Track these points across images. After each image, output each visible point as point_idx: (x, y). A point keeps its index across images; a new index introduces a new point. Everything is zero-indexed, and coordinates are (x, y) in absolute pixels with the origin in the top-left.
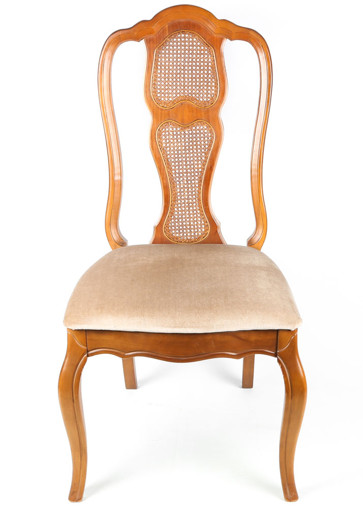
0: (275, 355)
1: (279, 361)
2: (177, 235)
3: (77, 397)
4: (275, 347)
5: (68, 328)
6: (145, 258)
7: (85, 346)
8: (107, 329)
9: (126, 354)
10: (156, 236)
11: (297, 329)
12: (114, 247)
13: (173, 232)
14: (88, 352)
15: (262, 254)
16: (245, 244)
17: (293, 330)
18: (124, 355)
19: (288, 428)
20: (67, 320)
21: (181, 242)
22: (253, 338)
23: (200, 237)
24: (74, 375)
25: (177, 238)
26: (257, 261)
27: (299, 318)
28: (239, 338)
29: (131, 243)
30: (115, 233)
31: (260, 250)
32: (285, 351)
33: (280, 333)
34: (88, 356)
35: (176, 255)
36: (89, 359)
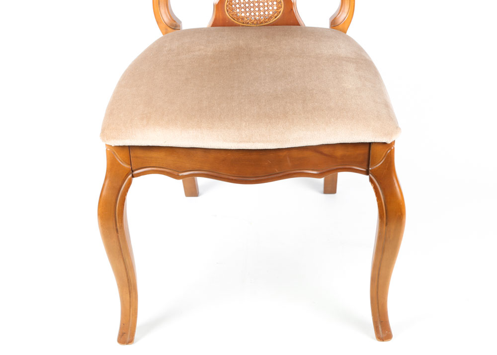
0: (367, 173)
1: (371, 180)
2: (243, 15)
3: (122, 227)
4: (366, 164)
5: (107, 145)
6: (202, 47)
7: (129, 164)
8: (156, 145)
9: (181, 174)
10: (216, 16)
11: (394, 141)
12: (165, 32)
13: (238, 10)
14: (133, 171)
15: (349, 39)
16: (327, 25)
17: (389, 142)
18: (178, 175)
19: (381, 260)
20: (104, 134)
21: (248, 23)
22: (339, 153)
23: (271, 17)
24: (117, 200)
25: (243, 19)
26: (343, 50)
27: (397, 127)
28: (322, 153)
29: (185, 26)
30: (166, 13)
31: (345, 32)
32: (379, 167)
33: (372, 147)
34: (133, 176)
35: (241, 42)
36: (134, 179)
